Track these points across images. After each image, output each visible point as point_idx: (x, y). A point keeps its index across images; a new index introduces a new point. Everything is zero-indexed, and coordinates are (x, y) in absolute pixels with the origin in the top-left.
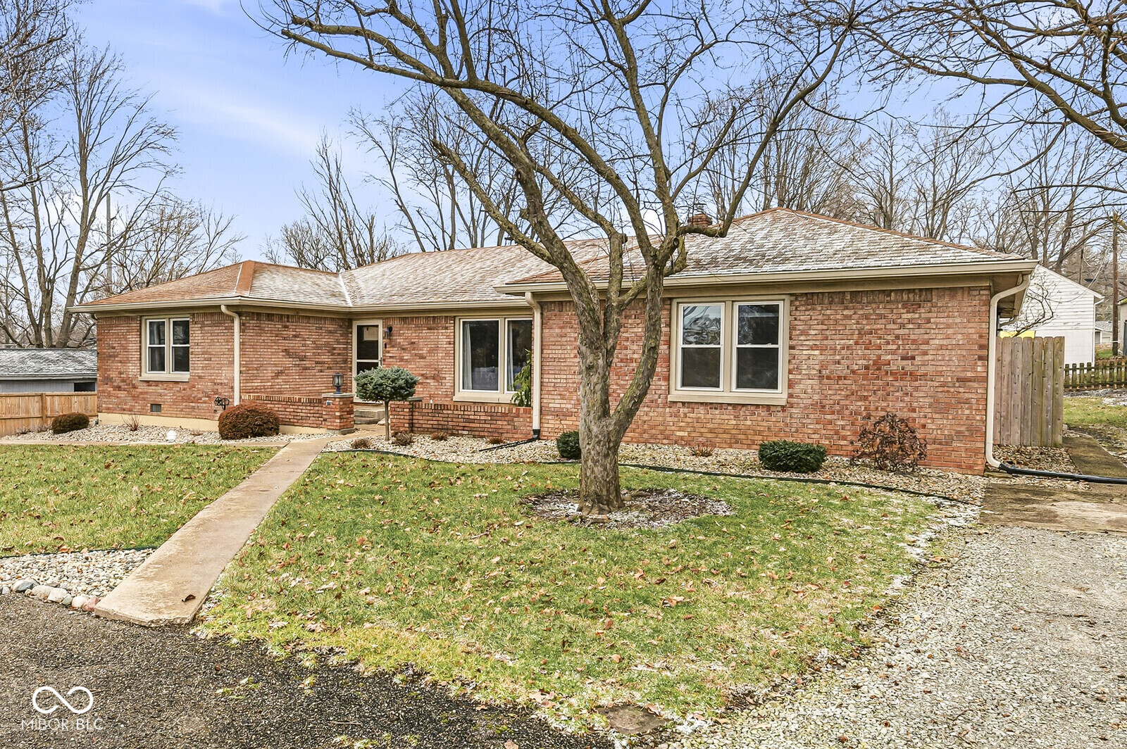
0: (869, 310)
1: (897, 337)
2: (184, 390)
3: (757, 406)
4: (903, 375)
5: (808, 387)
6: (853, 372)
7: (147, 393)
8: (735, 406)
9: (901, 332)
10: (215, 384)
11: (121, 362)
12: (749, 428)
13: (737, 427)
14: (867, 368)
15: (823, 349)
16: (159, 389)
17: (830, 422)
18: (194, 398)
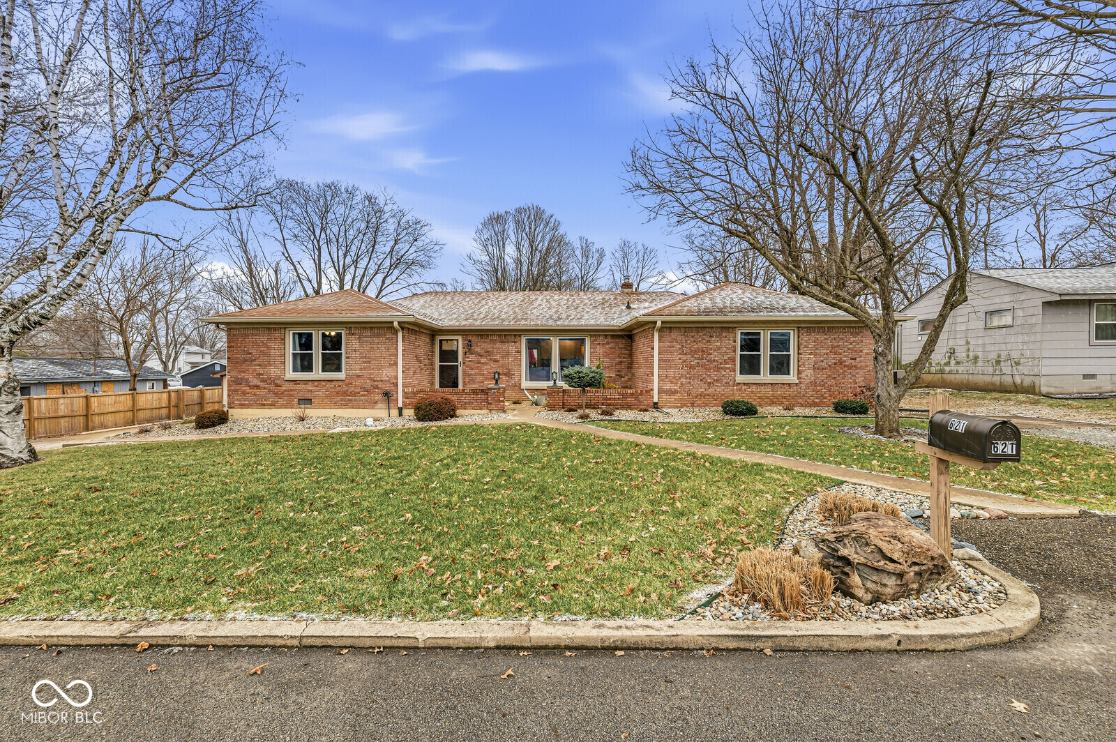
0: (836, 336)
1: (849, 349)
2: (339, 386)
3: (784, 384)
4: (850, 367)
5: (808, 374)
6: (829, 366)
7: (294, 390)
8: (772, 384)
9: (850, 346)
10: (375, 381)
11: (259, 365)
12: (780, 395)
13: (773, 395)
14: (835, 364)
15: (815, 355)
16: (310, 387)
17: (819, 391)
18: (351, 393)
